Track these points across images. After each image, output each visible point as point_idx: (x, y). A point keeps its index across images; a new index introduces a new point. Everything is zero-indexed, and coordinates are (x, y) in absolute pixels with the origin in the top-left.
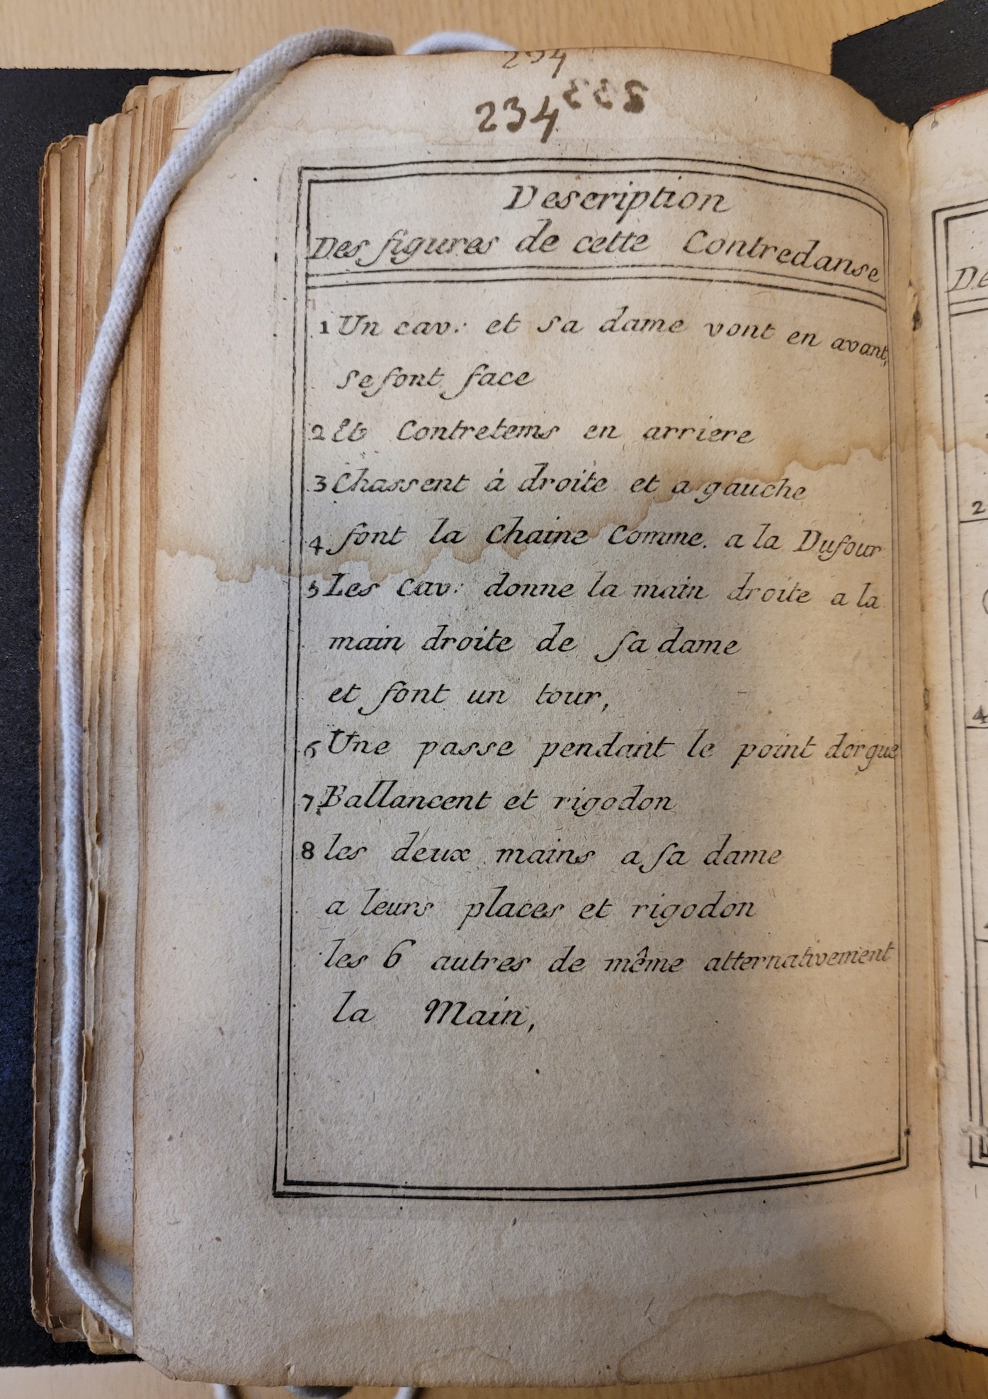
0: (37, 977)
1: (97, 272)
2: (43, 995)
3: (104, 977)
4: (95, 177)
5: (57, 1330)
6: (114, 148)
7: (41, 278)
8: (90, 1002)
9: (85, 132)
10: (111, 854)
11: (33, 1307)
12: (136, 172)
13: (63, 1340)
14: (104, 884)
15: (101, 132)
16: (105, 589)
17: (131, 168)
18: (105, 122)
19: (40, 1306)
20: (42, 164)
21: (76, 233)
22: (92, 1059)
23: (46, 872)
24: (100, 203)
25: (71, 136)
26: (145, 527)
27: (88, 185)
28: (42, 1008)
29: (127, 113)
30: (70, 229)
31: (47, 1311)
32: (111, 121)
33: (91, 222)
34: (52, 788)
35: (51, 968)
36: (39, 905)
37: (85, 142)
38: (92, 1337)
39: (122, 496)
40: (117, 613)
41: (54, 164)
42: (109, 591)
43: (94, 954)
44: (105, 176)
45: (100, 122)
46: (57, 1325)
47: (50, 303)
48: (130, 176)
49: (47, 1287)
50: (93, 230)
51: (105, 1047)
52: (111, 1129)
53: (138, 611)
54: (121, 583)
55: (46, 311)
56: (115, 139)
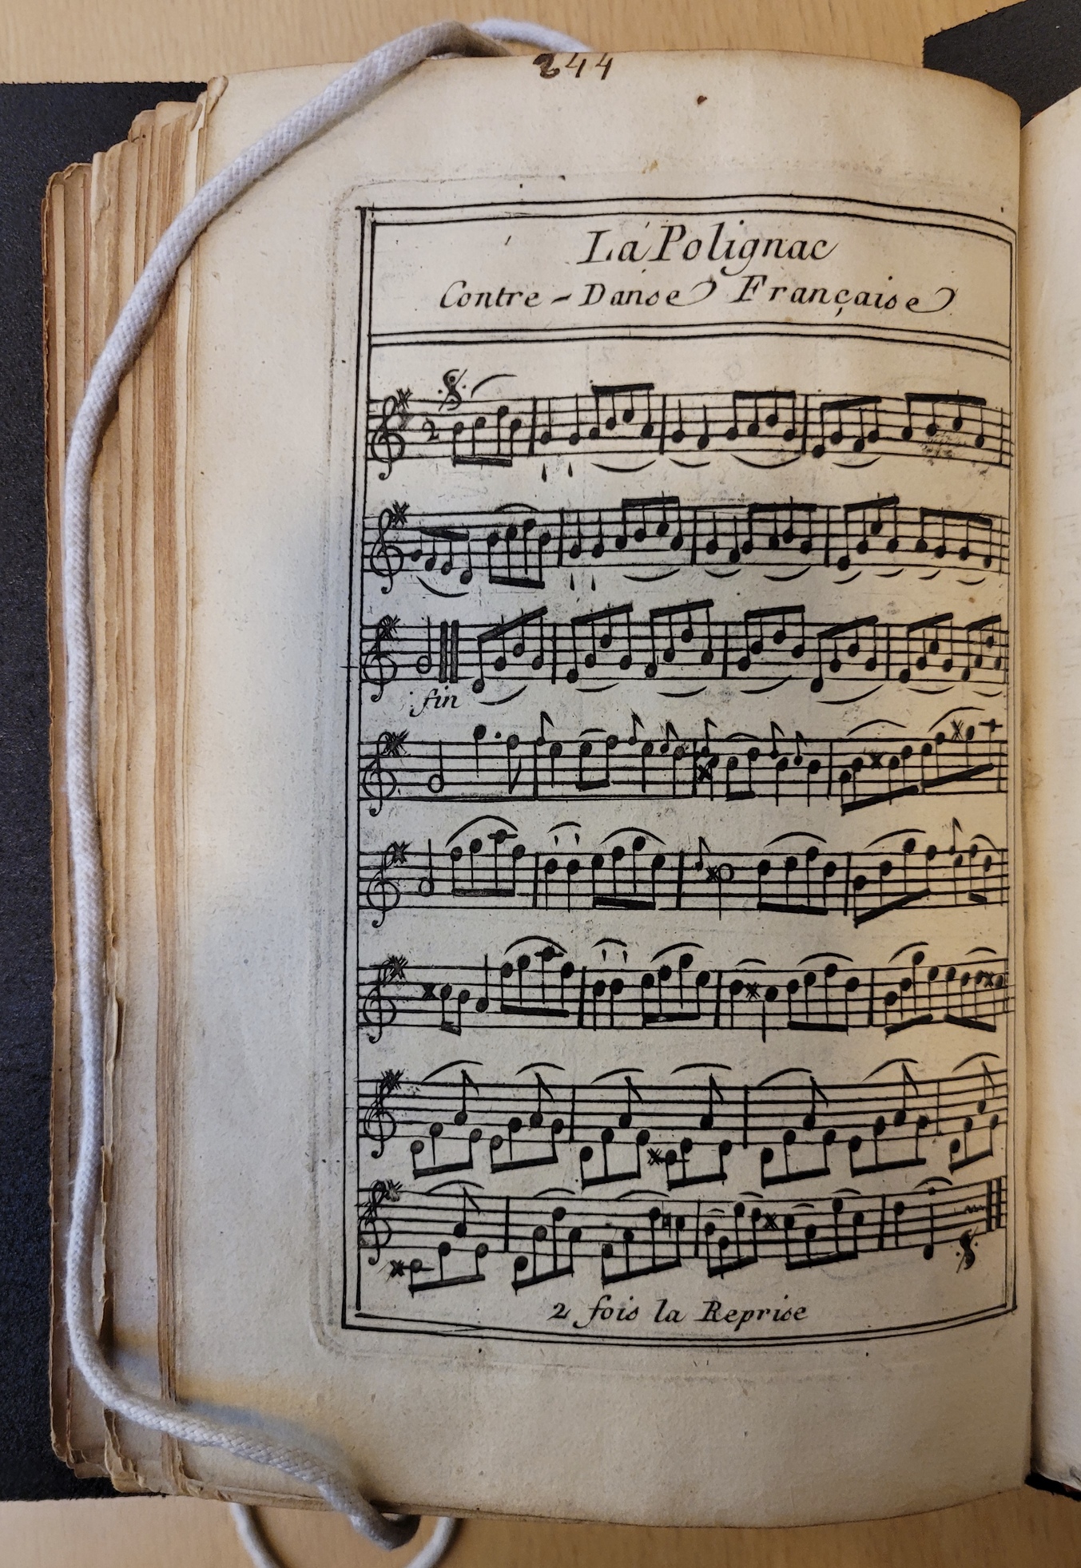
0: (53, 1088)
1: (104, 319)
2: (59, 1107)
3: (122, 1091)
4: (102, 211)
5: (79, 1466)
6: (119, 180)
7: (45, 323)
8: (108, 1116)
9: (91, 162)
10: (128, 959)
11: (53, 1441)
12: (144, 209)
13: (87, 1476)
14: (122, 989)
15: (106, 161)
16: (117, 669)
17: (138, 204)
18: (112, 149)
19: (61, 1440)
20: (43, 195)
21: (82, 272)
22: (112, 1178)
23: (61, 974)
24: (107, 242)
25: (75, 165)
26: (159, 604)
27: (93, 222)
28: (58, 1121)
29: (133, 141)
30: (75, 269)
31: (68, 1444)
32: (116, 149)
33: (97, 262)
34: (65, 884)
35: (68, 1078)
36: (54, 1011)
37: (90, 169)
38: (115, 1473)
39: (134, 569)
40: (130, 696)
41: (58, 194)
42: (122, 672)
43: (112, 1066)
44: (112, 211)
45: (106, 151)
46: (78, 1461)
47: (55, 349)
48: (137, 212)
49: (68, 1420)
50: (100, 272)
51: (125, 1166)
52: (132, 1254)
53: (153, 694)
54: (134, 664)
55: (51, 359)
56: (120, 171)
